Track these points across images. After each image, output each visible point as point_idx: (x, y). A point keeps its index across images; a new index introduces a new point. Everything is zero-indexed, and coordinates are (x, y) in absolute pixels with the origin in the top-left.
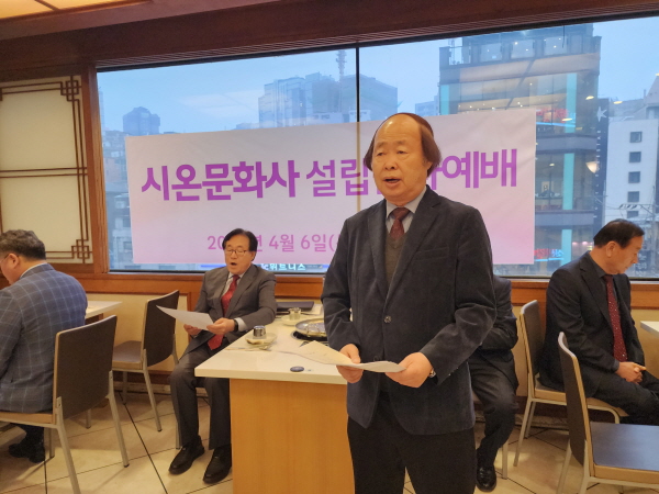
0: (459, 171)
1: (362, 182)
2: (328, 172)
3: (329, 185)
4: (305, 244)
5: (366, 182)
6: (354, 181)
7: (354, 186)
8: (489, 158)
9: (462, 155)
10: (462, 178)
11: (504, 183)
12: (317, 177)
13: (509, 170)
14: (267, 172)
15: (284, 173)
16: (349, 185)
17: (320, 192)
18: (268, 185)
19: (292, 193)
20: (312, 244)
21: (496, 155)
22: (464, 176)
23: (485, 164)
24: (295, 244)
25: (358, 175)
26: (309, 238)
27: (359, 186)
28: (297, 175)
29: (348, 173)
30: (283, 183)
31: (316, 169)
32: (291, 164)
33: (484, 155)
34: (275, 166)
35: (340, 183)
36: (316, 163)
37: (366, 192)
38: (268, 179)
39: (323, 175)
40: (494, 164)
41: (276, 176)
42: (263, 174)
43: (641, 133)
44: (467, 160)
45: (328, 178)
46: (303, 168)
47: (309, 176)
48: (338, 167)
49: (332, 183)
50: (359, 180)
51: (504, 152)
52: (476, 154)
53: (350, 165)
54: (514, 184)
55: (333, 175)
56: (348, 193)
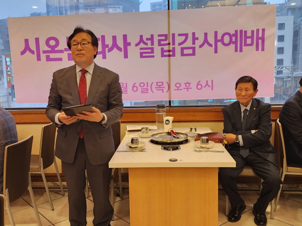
0: (231, 42)
1: (171, 49)
2: (149, 42)
3: (150, 51)
4: (135, 89)
5: (174, 48)
6: (166, 48)
7: (166, 51)
8: (249, 34)
9: (233, 32)
10: (233, 46)
11: (257, 49)
12: (142, 46)
13: (260, 41)
14: (109, 42)
15: (120, 43)
16: (163, 51)
17: (144, 55)
18: (110, 50)
19: (126, 56)
20: (140, 88)
21: (253, 32)
22: (234, 45)
23: (246, 37)
24: (128, 89)
25: (169, 44)
26: (137, 85)
27: (169, 51)
28: (129, 44)
29: (162, 42)
30: (120, 49)
31: (141, 40)
32: (125, 37)
33: (246, 32)
34: (114, 38)
35: (157, 50)
36: (141, 37)
37: (174, 55)
38: (110, 46)
39: (146, 44)
40: (252, 37)
41: (115, 45)
42: (106, 43)
43: (284, 24)
44: (236, 35)
45: (149, 46)
46: (133, 39)
47: (137, 45)
48: (156, 39)
49: (152, 49)
50: (169, 47)
51: (258, 30)
52: (241, 31)
53: (163, 38)
54: (263, 49)
55: (152, 44)
56: (163, 56)
